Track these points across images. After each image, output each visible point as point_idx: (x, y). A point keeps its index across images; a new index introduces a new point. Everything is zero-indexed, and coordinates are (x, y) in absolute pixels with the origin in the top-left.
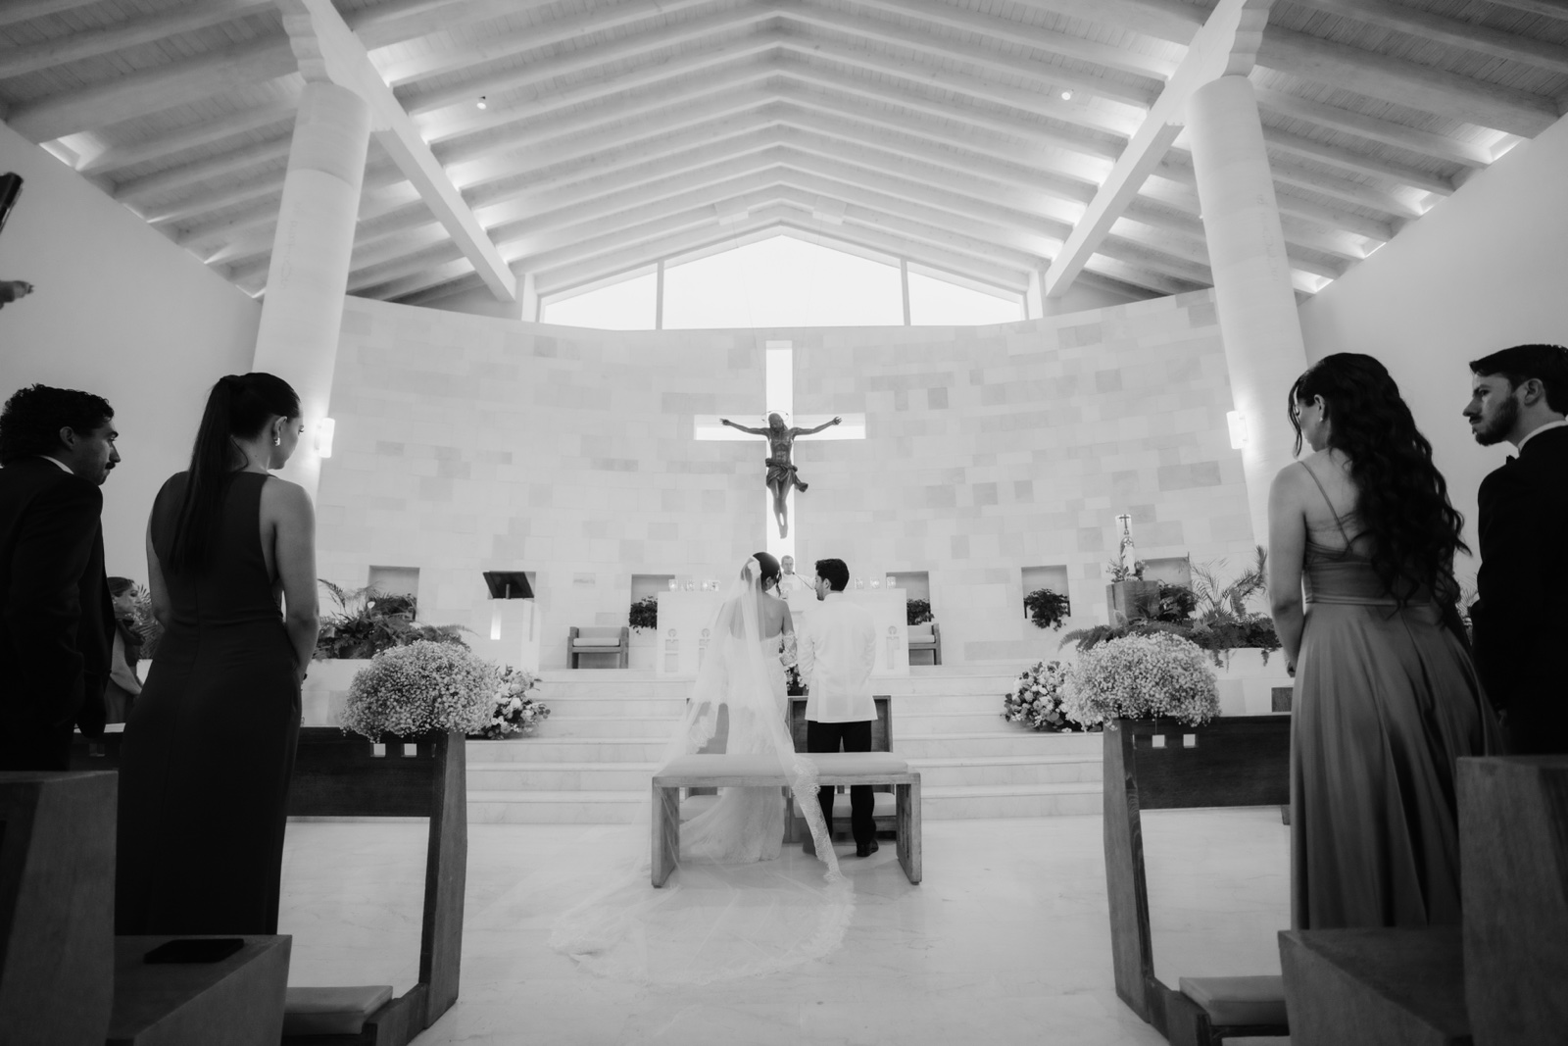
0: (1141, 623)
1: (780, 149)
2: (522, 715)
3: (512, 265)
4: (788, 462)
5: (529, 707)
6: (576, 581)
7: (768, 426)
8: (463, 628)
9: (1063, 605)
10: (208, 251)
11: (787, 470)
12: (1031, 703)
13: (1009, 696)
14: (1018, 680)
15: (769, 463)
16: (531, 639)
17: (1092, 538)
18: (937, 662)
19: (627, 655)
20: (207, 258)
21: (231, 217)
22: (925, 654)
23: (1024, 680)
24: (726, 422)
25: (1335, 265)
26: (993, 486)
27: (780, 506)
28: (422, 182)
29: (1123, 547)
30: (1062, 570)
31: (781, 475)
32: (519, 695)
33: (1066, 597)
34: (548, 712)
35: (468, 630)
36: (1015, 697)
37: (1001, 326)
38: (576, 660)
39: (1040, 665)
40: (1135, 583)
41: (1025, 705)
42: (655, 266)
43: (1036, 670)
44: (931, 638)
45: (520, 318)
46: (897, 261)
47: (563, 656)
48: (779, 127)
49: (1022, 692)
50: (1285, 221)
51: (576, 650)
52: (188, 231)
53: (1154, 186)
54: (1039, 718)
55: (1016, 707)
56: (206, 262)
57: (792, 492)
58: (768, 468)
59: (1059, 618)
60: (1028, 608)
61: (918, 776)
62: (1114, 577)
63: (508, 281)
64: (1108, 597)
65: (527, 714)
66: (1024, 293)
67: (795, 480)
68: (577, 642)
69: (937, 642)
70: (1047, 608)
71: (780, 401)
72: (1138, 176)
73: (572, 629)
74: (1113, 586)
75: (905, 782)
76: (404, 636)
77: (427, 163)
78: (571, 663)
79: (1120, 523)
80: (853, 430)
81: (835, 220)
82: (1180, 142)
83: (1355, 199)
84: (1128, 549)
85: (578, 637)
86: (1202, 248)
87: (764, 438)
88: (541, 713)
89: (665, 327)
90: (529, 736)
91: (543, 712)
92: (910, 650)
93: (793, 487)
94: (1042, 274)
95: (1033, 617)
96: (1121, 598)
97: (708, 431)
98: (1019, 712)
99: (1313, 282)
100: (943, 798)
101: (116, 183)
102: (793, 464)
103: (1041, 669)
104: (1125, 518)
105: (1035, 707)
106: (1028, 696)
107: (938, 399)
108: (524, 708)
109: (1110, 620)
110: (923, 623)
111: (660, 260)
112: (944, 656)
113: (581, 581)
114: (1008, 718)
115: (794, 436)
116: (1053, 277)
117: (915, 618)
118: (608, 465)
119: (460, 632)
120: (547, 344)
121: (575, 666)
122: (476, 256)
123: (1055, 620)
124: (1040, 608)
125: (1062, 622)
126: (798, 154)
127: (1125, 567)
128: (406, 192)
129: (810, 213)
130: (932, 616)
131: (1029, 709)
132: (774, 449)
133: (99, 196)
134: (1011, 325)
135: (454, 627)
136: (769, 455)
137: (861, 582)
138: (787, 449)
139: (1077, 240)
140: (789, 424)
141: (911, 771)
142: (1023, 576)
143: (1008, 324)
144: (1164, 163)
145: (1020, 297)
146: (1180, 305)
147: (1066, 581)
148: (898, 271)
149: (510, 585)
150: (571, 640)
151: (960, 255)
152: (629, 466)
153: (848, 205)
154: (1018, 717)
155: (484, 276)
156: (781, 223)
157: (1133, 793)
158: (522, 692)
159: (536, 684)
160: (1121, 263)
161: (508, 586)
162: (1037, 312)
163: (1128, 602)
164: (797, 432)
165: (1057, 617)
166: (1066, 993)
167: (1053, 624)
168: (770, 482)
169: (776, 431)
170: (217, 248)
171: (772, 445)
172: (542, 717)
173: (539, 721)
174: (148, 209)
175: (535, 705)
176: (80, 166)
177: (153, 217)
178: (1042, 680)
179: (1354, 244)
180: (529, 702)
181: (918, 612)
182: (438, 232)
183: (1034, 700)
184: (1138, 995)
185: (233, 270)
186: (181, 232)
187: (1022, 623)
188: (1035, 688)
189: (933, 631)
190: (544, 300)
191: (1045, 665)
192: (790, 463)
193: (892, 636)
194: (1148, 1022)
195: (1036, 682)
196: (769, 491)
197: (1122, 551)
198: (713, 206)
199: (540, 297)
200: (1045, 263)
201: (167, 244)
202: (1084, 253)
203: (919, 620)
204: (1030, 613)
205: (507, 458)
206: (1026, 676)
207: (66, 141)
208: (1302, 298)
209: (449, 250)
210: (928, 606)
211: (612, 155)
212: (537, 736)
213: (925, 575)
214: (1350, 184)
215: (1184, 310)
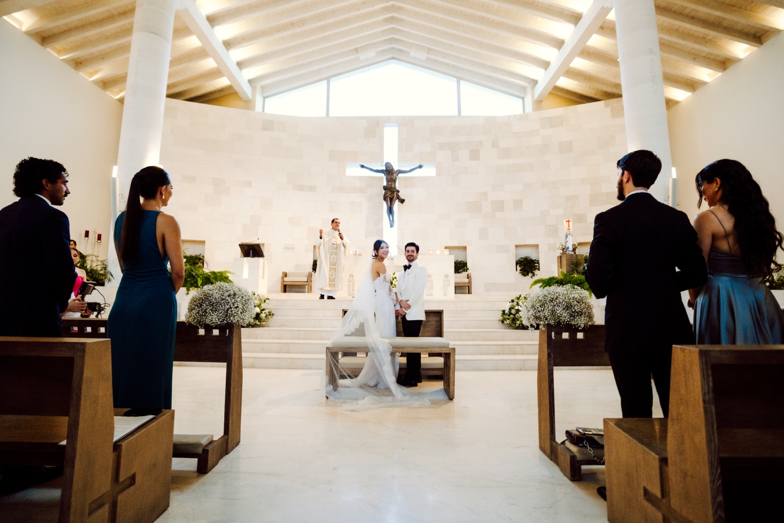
0: (573, 276)
1: (393, 17)
2: (260, 316)
3: (250, 81)
4: (395, 188)
5: (263, 312)
6: (284, 248)
7: (385, 169)
8: (230, 273)
9: (536, 265)
10: (92, 74)
11: (394, 192)
12: (514, 315)
13: (504, 311)
14: (508, 303)
15: (385, 188)
16: (263, 278)
17: (553, 230)
18: (469, 292)
19: (311, 286)
20: (91, 77)
21: (103, 57)
22: (463, 289)
23: (512, 303)
24: (362, 166)
25: (693, 85)
26: (502, 202)
27: (390, 211)
28: (202, 37)
29: (567, 236)
30: (537, 246)
31: (391, 195)
32: (259, 306)
33: (538, 261)
34: (273, 314)
35: (232, 274)
36: (506, 312)
37: (509, 117)
38: (285, 288)
39: (520, 296)
40: (572, 255)
41: (511, 316)
42: (325, 82)
43: (518, 299)
44: (467, 281)
45: (254, 109)
46: (455, 79)
47: (279, 287)
48: (393, 6)
49: (510, 309)
50: (663, 60)
51: (285, 283)
52: (81, 63)
53: (597, 41)
54: (518, 322)
55: (507, 317)
56: (91, 80)
57: (396, 205)
58: (384, 191)
59: (534, 272)
60: (518, 266)
61: (454, 349)
62: (561, 251)
63: (247, 90)
64: (558, 261)
65: (263, 315)
66: (523, 98)
67: (398, 197)
68: (286, 279)
69: (470, 282)
70: (527, 266)
71: (392, 157)
72: (587, 35)
73: (283, 273)
74: (561, 256)
75: (448, 352)
76: (201, 276)
77: (205, 25)
78: (283, 290)
79: (566, 224)
80: (429, 171)
81: (422, 56)
82: (612, 16)
83: (705, 49)
84: (570, 237)
85: (286, 277)
86: (618, 75)
87: (382, 175)
88: (270, 315)
89: (331, 115)
90: (263, 326)
91: (270, 314)
92: (455, 287)
93: (397, 201)
94: (533, 88)
95: (520, 270)
96: (564, 262)
97: (354, 171)
98: (508, 319)
99: (679, 94)
100: (468, 360)
101: (43, 38)
102: (397, 189)
103: (521, 298)
104: (569, 221)
105: (517, 317)
106: (513, 311)
107: (475, 155)
108: (261, 313)
109: (558, 274)
110: (463, 272)
111: (328, 79)
112: (473, 289)
113: (287, 248)
114: (503, 322)
115: (398, 174)
116: (539, 89)
117: (459, 270)
118: (301, 188)
119: (228, 275)
120: (268, 124)
121: (285, 291)
122: (231, 77)
123: (532, 272)
124: (524, 266)
125: (535, 273)
126: (402, 20)
127: (567, 247)
128: (192, 42)
129: (408, 53)
130: (468, 269)
131: (513, 318)
132: (388, 181)
133: (35, 45)
134: (515, 116)
135: (226, 272)
136: (385, 184)
137: (431, 252)
138: (395, 181)
139: (553, 69)
140: (396, 168)
141: (451, 346)
142: (516, 249)
143: (513, 115)
144: (602, 28)
145: (521, 100)
146: (606, 106)
147: (538, 253)
148: (455, 84)
149: (252, 251)
150: (283, 278)
151: (489, 77)
152: (312, 189)
153: (429, 49)
154: (508, 322)
155: (236, 88)
156: (393, 58)
157: (551, 359)
158: (260, 304)
159: (267, 300)
160: (576, 82)
161: (251, 251)
162: (529, 107)
163: (568, 265)
164: (400, 172)
165: (533, 271)
166: (516, 448)
167: (530, 275)
168: (385, 199)
169: (389, 172)
170: (96, 72)
171: (387, 178)
172: (270, 317)
173: (269, 319)
174: (59, 52)
175: (267, 311)
176: (25, 28)
177: (62, 56)
178: (520, 303)
179: (704, 74)
180: (263, 310)
181: (460, 267)
182: (209, 63)
183: (516, 314)
184: (548, 447)
185: (106, 84)
186: (78, 64)
187: (514, 274)
188: (517, 308)
189: (468, 277)
190: (266, 100)
191: (523, 296)
192: (396, 188)
193: (446, 279)
194: (551, 460)
195: (518, 304)
196: (385, 203)
197: (566, 239)
198: (356, 49)
199: (265, 98)
200: (535, 82)
201: (70, 70)
202: (556, 77)
203: (461, 271)
204: (519, 268)
205: (249, 184)
206: (513, 301)
207: (15, 15)
208: (670, 103)
209: (216, 73)
210: (466, 263)
211: (303, 22)
212: (268, 326)
213: (465, 248)
214: (704, 40)
215: (609, 109)
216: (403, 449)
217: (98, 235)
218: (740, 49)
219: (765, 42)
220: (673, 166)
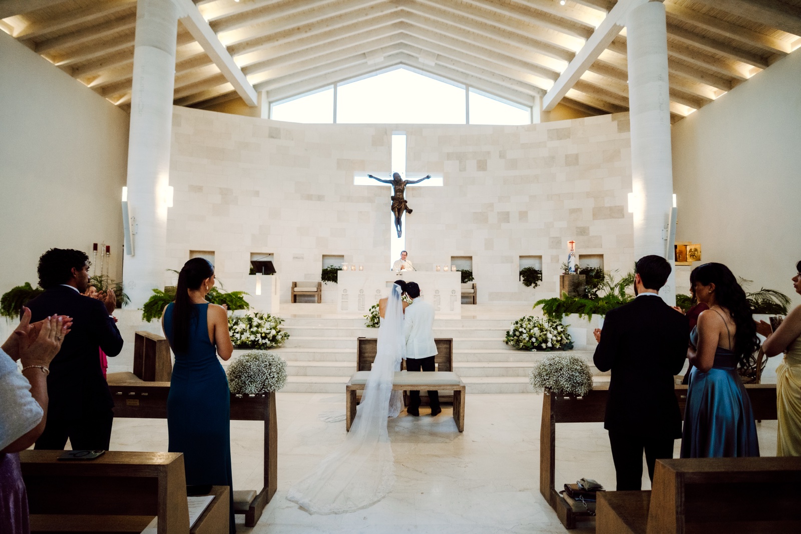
0: (575, 299)
1: (402, 22)
2: (277, 338)
3: (255, 87)
4: (403, 198)
5: (279, 334)
6: (294, 258)
7: (392, 179)
8: (244, 293)
9: (539, 275)
10: (90, 80)
11: (402, 202)
12: (518, 337)
13: (508, 332)
14: (513, 325)
15: (393, 198)
16: (276, 294)
17: (556, 243)
18: (474, 303)
19: (321, 295)
20: (89, 84)
21: (101, 63)
22: (470, 299)
23: (516, 325)
24: (371, 176)
25: (698, 102)
26: (508, 214)
27: (398, 222)
28: (204, 43)
29: (570, 257)
30: (540, 257)
31: (399, 206)
32: (275, 328)
33: (541, 271)
34: (289, 336)
35: (246, 294)
36: (511, 333)
37: (517, 127)
38: (295, 298)
39: (524, 318)
40: (574, 275)
41: (515, 337)
42: (333, 86)
43: (522, 320)
44: (472, 291)
45: (259, 116)
46: (464, 86)
47: (289, 297)
48: (402, 11)
49: (515, 330)
50: (671, 77)
51: (295, 293)
52: (78, 69)
53: (607, 56)
54: (522, 344)
55: (512, 338)
56: (89, 86)
57: (404, 214)
58: (392, 201)
59: (536, 282)
60: (521, 276)
61: (464, 387)
62: (564, 271)
63: (252, 96)
64: (560, 281)
65: (279, 337)
66: (531, 107)
67: (406, 208)
68: (296, 289)
69: (475, 292)
70: (531, 277)
71: (399, 166)
72: (599, 50)
73: (293, 283)
74: (563, 276)
75: (459, 390)
76: (217, 299)
77: (207, 31)
78: (293, 300)
79: (569, 245)
80: (436, 181)
81: (431, 62)
82: (624, 32)
83: (713, 69)
84: (572, 258)
85: (296, 287)
86: (626, 89)
87: (391, 185)
88: (285, 336)
89: (338, 122)
90: (280, 347)
91: (286, 336)
92: (462, 296)
93: (405, 211)
94: (541, 98)
95: (524, 281)
96: (567, 283)
97: (362, 180)
98: (512, 340)
99: (685, 110)
100: (475, 384)
101: (36, 44)
102: (405, 199)
103: (524, 320)
104: (572, 242)
105: (520, 339)
106: (517, 333)
107: (482, 166)
108: (277, 335)
109: (561, 295)
110: (469, 282)
111: (335, 84)
112: (478, 300)
113: (297, 258)
114: (507, 343)
115: (406, 184)
116: (548, 100)
117: (465, 279)
118: (309, 197)
119: (243, 295)
120: (275, 131)
121: (295, 301)
122: (235, 82)
123: (535, 283)
124: (527, 276)
125: (538, 284)
126: (411, 25)
127: (570, 267)
128: (195, 48)
129: (417, 58)
130: (473, 278)
131: (517, 340)
132: (396, 191)
133: (28, 52)
134: (523, 127)
135: (240, 293)
136: (393, 194)
137: (439, 268)
138: (402, 191)
139: (562, 81)
140: (404, 178)
142: (520, 259)
143: (521, 126)
144: (613, 43)
145: (529, 109)
146: (613, 119)
147: (541, 263)
148: (464, 91)
149: (263, 267)
150: (293, 288)
151: (498, 85)
152: (320, 198)
153: (438, 55)
154: (512, 343)
155: (240, 93)
156: (401, 63)
158: (276, 327)
159: (282, 322)
160: (584, 94)
161: (263, 268)
162: (537, 119)
163: (570, 285)
164: (408, 182)
165: (535, 281)
166: (520, 491)
167: (533, 285)
168: (393, 209)
169: (397, 182)
170: (94, 78)
171: (395, 189)
172: (286, 338)
173: (285, 340)
174: (54, 58)
175: (282, 333)
176: (15, 34)
177: (58, 62)
178: (524, 326)
179: (710, 91)
180: (280, 331)
181: (467, 276)
182: (213, 69)
183: (520, 336)
184: (548, 493)
185: (105, 90)
186: (75, 70)
187: (517, 283)
188: (520, 330)
189: (474, 287)
190: (271, 105)
191: (526, 318)
192: (404, 199)
193: (453, 294)
194: (550, 505)
195: (521, 326)
196: (392, 213)
197: (569, 259)
198: (364, 54)
199: (270, 103)
200: (544, 92)
201: (66, 76)
202: (566, 88)
203: (466, 280)
204: (522, 279)
205: (257, 194)
206: (517, 323)
207: (7, 20)
208: (675, 118)
209: (220, 79)
210: (472, 273)
211: (309, 27)
212: (284, 347)
213: (471, 258)
214: (713, 59)
215: (615, 123)
216: (422, 493)
217: (107, 247)
218: (747, 70)
219: (771, 64)
220: (674, 193)
